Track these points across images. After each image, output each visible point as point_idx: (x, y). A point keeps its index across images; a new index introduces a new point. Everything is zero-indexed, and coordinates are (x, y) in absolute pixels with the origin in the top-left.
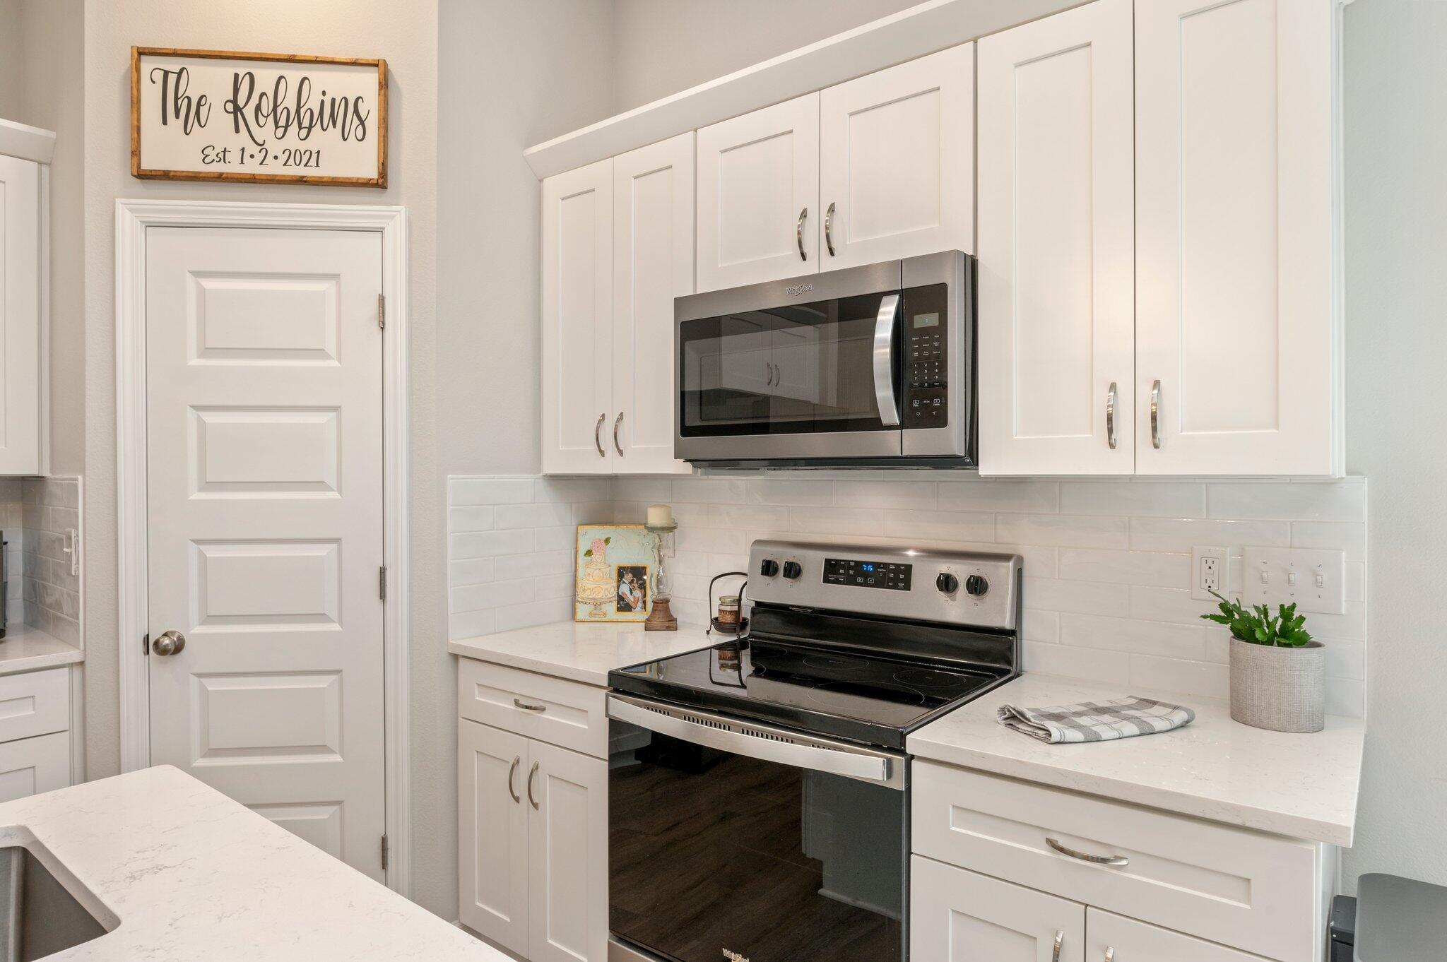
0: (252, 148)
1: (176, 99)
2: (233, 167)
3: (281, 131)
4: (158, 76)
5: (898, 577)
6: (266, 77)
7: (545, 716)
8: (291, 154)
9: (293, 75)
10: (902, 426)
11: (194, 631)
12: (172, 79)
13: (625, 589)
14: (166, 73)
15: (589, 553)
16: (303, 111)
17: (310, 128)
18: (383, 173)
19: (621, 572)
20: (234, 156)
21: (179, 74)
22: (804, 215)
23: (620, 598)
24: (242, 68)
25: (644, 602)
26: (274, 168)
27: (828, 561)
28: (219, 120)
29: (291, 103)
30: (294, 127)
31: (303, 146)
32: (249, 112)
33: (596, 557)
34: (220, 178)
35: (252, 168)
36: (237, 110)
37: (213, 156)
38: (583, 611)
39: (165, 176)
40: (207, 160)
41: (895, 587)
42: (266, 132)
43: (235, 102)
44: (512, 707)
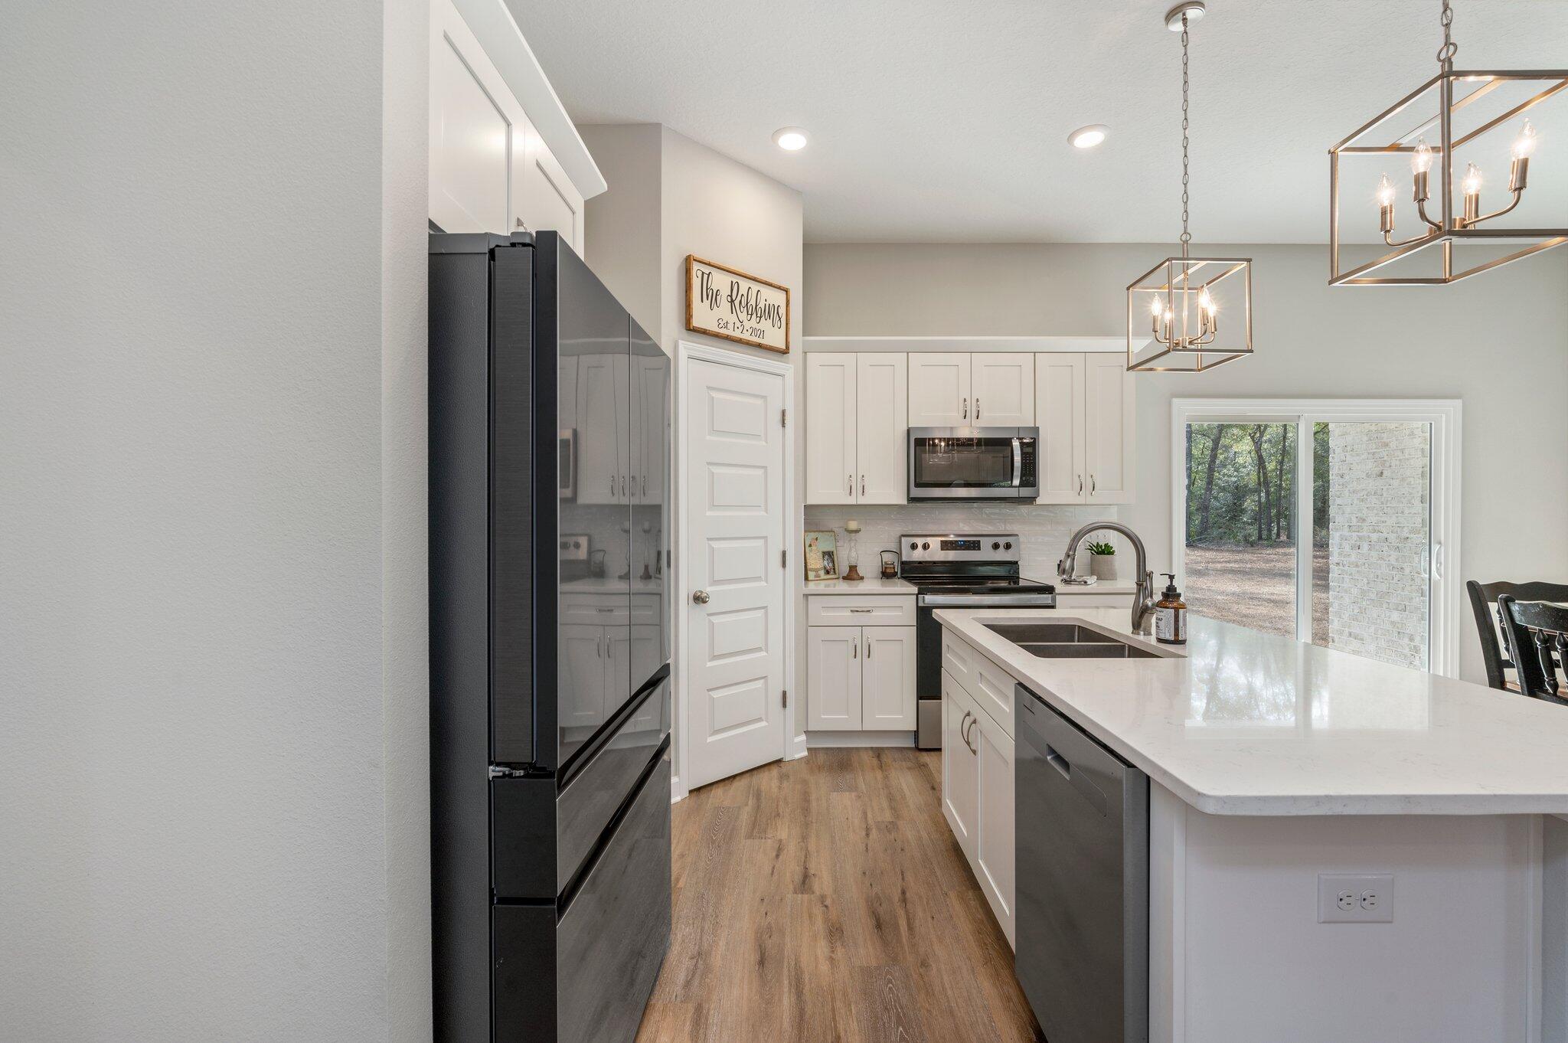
0: (738, 324)
1: (707, 289)
2: (729, 332)
3: (749, 316)
4: (700, 274)
5: (975, 546)
6: (744, 285)
7: (873, 614)
8: (754, 330)
9: (755, 287)
10: (1019, 487)
11: (708, 590)
12: (706, 276)
13: (826, 563)
14: (703, 273)
15: (810, 546)
16: (758, 308)
17: (761, 317)
18: (787, 347)
19: (824, 553)
20: (731, 326)
21: (709, 275)
22: (965, 400)
23: (825, 568)
24: (735, 279)
25: (834, 569)
26: (746, 336)
27: (941, 541)
28: (725, 305)
29: (753, 302)
30: (754, 316)
31: (758, 326)
32: (737, 303)
33: (813, 548)
34: (728, 338)
35: (737, 334)
36: (732, 301)
37: (722, 323)
38: (811, 575)
39: (704, 332)
40: (720, 326)
41: (974, 549)
42: (743, 316)
43: (731, 296)
44: (850, 614)
